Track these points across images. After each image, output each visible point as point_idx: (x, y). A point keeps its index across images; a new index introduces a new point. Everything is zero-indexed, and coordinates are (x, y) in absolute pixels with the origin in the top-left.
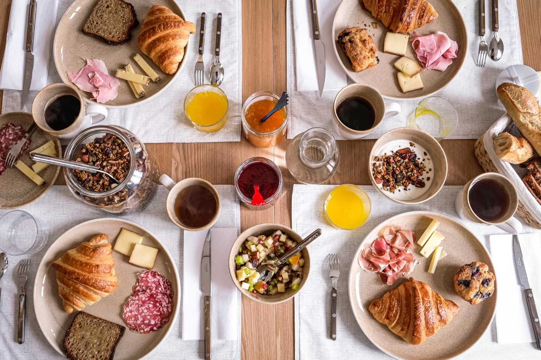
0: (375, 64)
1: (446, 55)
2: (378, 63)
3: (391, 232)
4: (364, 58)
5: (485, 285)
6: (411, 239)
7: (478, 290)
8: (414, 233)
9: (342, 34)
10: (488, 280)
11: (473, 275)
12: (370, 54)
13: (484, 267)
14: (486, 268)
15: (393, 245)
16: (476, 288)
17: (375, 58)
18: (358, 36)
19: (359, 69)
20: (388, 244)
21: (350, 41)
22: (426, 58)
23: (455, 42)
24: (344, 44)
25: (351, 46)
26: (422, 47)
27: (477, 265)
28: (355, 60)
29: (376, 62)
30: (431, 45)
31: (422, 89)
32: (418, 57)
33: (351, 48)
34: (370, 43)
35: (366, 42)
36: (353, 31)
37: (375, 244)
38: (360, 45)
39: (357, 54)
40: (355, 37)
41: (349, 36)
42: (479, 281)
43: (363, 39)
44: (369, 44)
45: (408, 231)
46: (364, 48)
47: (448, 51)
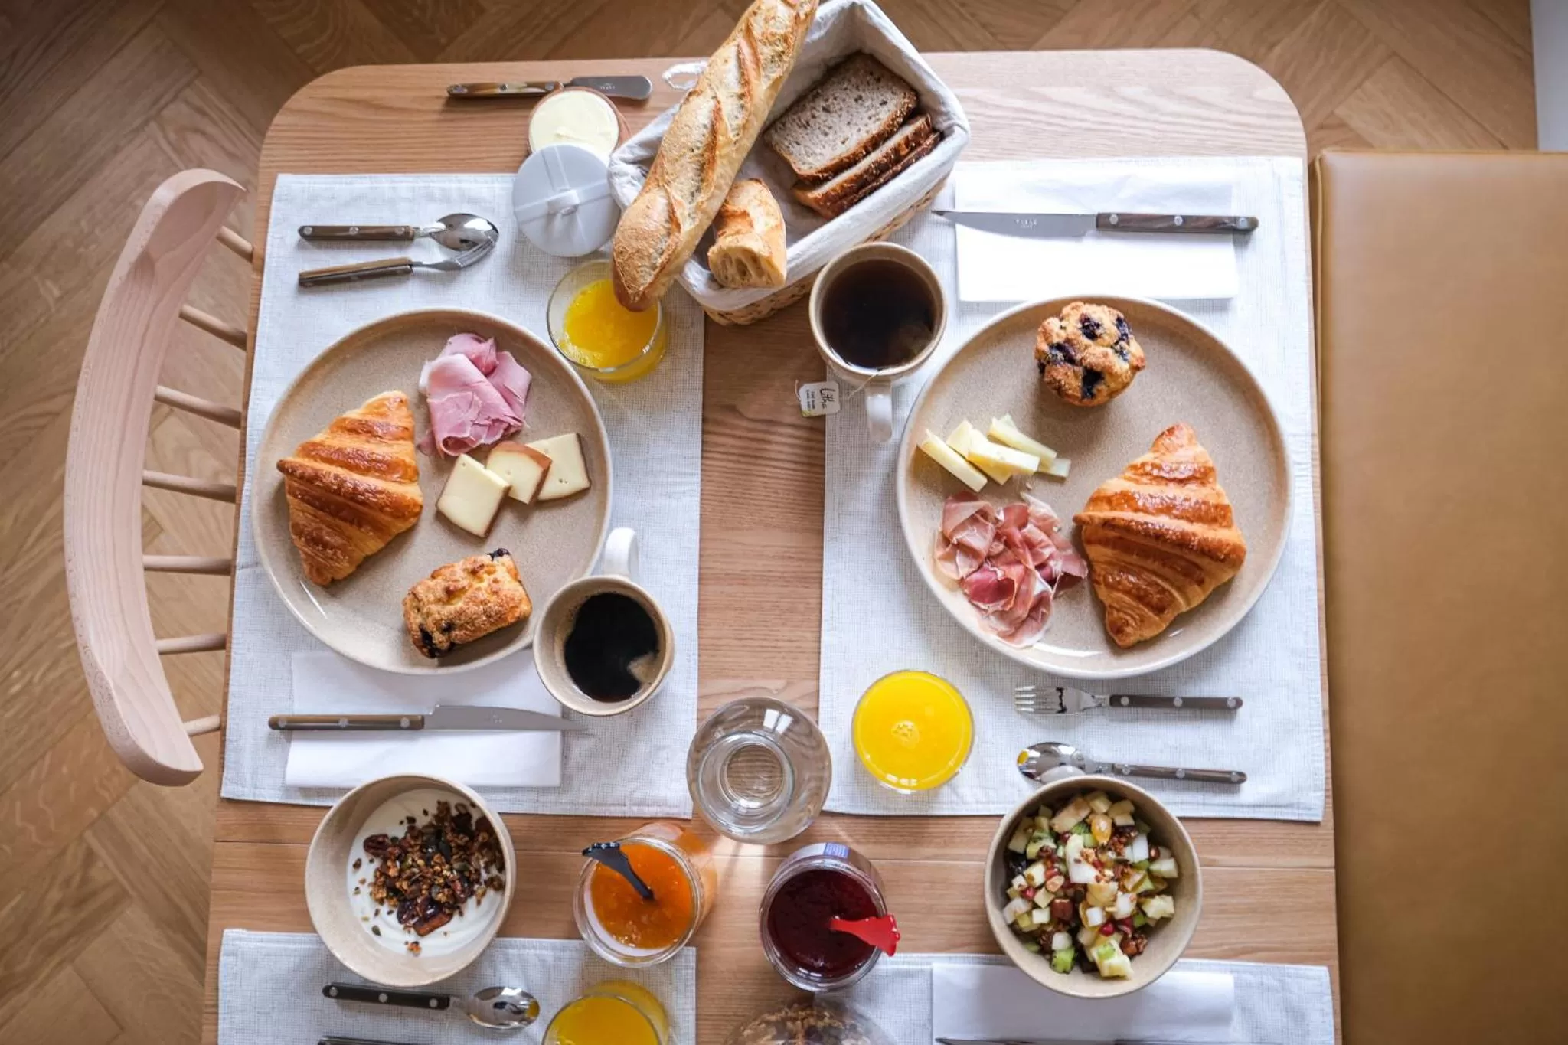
0: (511, 563)
1: (487, 368)
2: (508, 553)
3: (949, 558)
4: (496, 593)
5: (1098, 332)
6: (969, 509)
7: (1110, 351)
8: (950, 498)
9: (425, 650)
10: (1086, 324)
11: (1070, 360)
12: (485, 576)
13: (1052, 330)
14: (1053, 324)
15: (985, 553)
16: (1106, 355)
17: (495, 562)
18: (434, 608)
19: (524, 608)
20: (980, 567)
21: (449, 628)
22: (494, 421)
23: (450, 340)
24: (452, 645)
25: (462, 627)
26: (464, 431)
27: (1045, 347)
28: (501, 617)
29: (505, 559)
30: (459, 407)
31: (579, 438)
32: (490, 441)
33: (467, 629)
34: (454, 578)
35: (452, 588)
36: (419, 620)
37: (979, 601)
38: (459, 605)
39: (485, 612)
40: (437, 616)
41: (432, 632)
42: (1086, 347)
43: (441, 594)
44: (456, 581)
45: (947, 514)
46: (469, 593)
47: (475, 362)
